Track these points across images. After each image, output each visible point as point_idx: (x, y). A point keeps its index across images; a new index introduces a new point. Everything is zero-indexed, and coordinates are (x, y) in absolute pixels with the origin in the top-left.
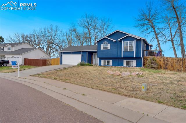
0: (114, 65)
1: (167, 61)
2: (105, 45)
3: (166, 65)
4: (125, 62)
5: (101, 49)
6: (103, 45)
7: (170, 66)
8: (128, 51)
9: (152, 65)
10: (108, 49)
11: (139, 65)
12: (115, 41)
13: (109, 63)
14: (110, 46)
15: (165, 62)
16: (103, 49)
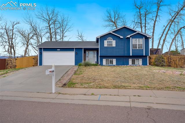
0: (118, 64)
1: (171, 59)
2: (110, 41)
3: (170, 63)
4: (130, 61)
5: (105, 46)
6: (107, 41)
7: (173, 63)
8: (138, 49)
9: (163, 63)
10: (113, 46)
11: (144, 63)
12: (122, 37)
13: (112, 62)
14: (116, 43)
15: (168, 60)
16: (106, 46)
